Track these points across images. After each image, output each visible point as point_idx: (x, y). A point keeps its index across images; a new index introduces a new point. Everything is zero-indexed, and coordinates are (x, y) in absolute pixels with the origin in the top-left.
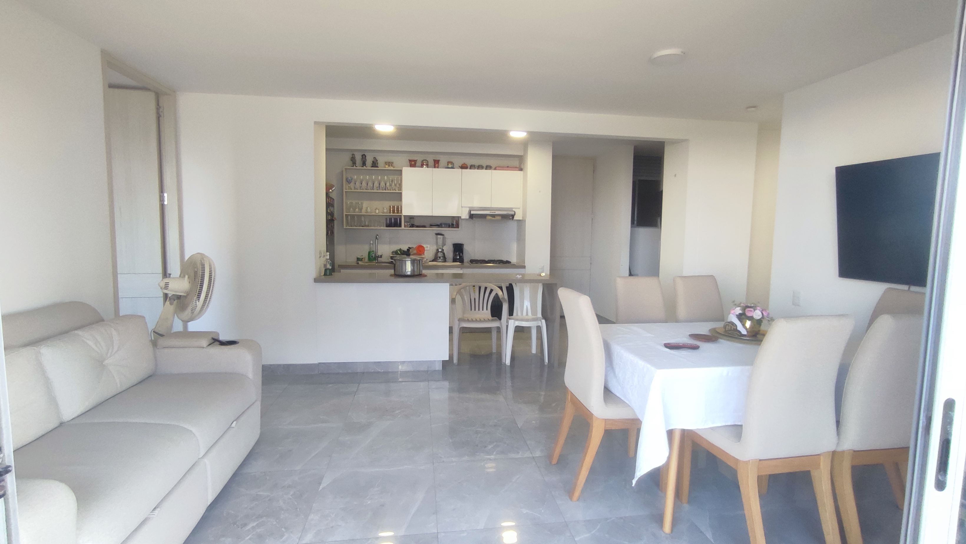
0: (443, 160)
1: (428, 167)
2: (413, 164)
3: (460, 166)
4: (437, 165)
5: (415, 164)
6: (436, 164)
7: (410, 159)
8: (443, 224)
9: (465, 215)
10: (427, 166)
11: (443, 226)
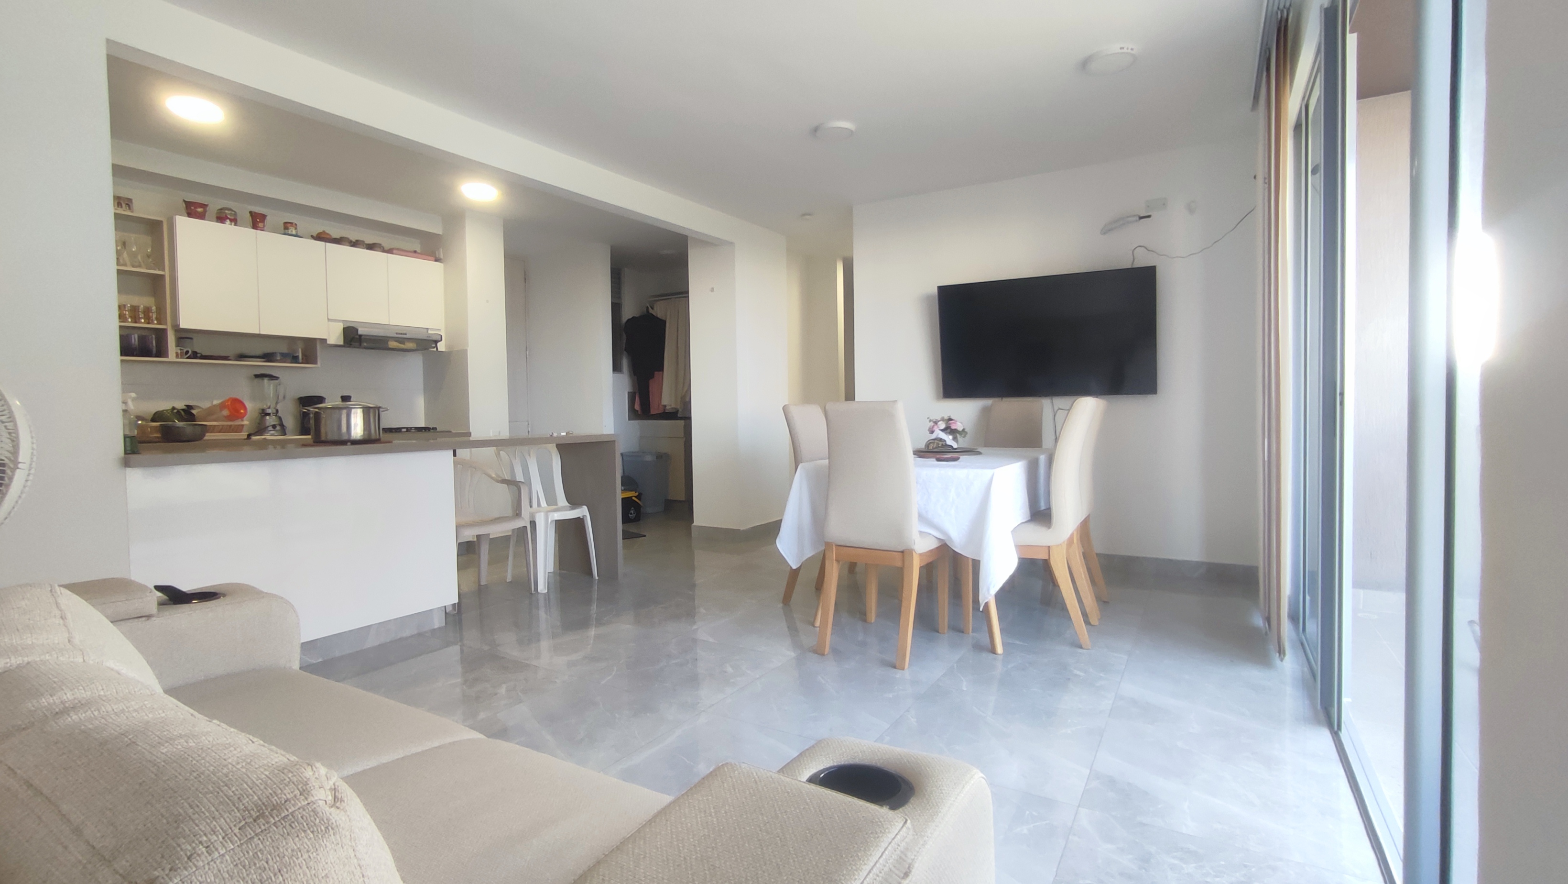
0: (274, 217)
1: (236, 225)
2: (194, 210)
3: (315, 235)
4: (261, 225)
5: (205, 211)
6: (257, 221)
7: (186, 200)
8: (278, 355)
9: (334, 336)
10: (234, 221)
11: (278, 358)
